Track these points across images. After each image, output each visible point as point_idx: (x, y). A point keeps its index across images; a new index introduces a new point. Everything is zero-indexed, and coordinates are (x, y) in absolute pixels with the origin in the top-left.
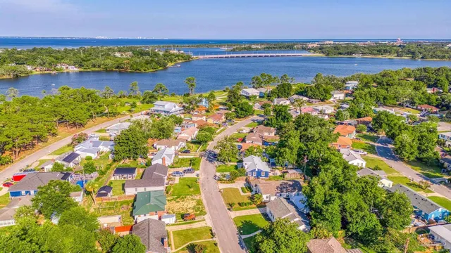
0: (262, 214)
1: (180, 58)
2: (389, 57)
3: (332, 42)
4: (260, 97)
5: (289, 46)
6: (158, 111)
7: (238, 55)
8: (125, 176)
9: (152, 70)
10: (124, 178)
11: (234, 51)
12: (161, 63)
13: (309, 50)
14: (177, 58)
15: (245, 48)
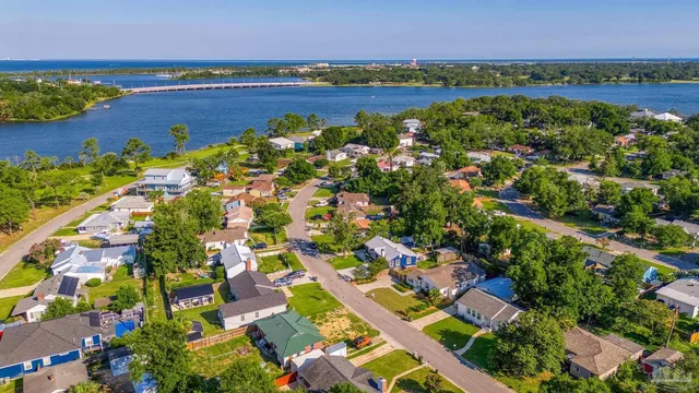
0: (454, 316)
1: (101, 93)
2: (416, 85)
3: (327, 65)
4: (296, 151)
5: (270, 70)
6: (153, 186)
7: (199, 86)
8: (195, 301)
9: (60, 117)
10: (195, 304)
11: (183, 80)
12: (73, 103)
13: (303, 76)
14: (95, 94)
15: (201, 75)
